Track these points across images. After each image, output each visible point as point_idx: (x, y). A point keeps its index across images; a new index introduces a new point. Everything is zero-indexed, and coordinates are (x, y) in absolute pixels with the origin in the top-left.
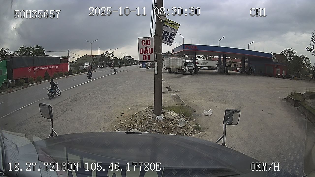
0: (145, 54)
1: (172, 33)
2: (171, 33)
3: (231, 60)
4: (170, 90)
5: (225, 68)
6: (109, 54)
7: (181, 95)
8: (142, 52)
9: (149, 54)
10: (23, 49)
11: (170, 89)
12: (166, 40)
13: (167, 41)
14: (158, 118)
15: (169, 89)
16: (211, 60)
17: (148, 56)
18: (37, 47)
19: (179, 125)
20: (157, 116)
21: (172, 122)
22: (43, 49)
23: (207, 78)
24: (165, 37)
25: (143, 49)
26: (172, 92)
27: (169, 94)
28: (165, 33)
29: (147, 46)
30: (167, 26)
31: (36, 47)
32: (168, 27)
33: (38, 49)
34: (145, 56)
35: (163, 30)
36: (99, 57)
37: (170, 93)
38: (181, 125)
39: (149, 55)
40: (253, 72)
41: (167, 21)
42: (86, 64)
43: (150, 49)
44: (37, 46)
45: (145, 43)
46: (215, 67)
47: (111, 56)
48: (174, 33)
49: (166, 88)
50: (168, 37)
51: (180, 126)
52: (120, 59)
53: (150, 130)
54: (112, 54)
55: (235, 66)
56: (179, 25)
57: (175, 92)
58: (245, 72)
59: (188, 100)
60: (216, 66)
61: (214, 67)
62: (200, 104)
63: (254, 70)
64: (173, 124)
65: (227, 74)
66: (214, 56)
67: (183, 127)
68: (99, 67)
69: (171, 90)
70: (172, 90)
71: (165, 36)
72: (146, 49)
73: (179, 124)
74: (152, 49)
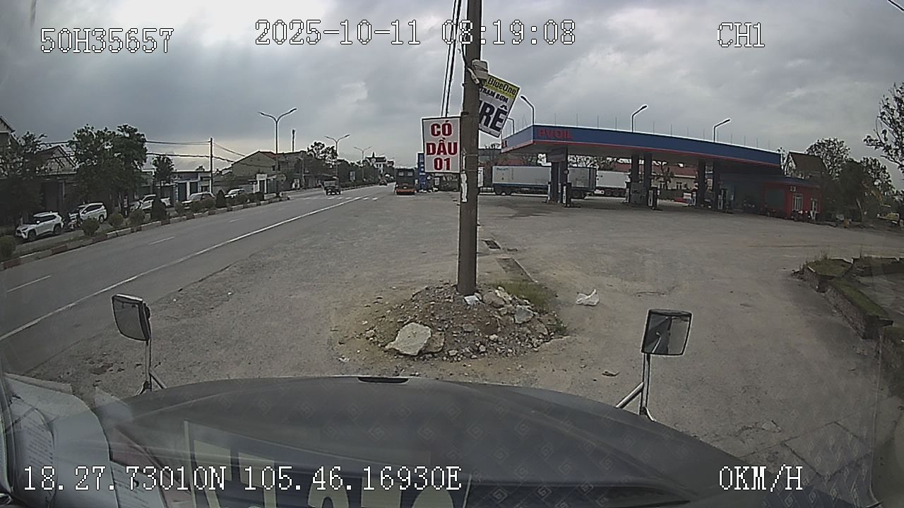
0: (438, 156)
1: (502, 107)
2: (498, 109)
3: (669, 169)
4: (495, 248)
5: (648, 192)
6: (324, 149)
7: (523, 259)
8: (431, 152)
9: (448, 156)
10: (86, 134)
11: (496, 244)
12: (486, 124)
13: (489, 125)
14: (467, 301)
15: (492, 245)
16: (611, 170)
17: (445, 160)
18: (124, 129)
19: (515, 319)
20: (466, 298)
21: (499, 312)
22: (143, 135)
23: (597, 218)
24: (485, 117)
25: (434, 145)
26: (502, 253)
27: (493, 257)
28: (484, 108)
29: (444, 138)
30: (489, 91)
31: (122, 131)
32: (493, 94)
33: (127, 135)
34: (438, 161)
35: (481, 102)
36: (294, 158)
37: (494, 253)
38: (519, 319)
39: (449, 159)
40: (727, 203)
41: (490, 80)
42: (259, 178)
43: (450, 144)
44: (125, 126)
45: (439, 130)
46: (622, 189)
47: (330, 155)
48: (506, 108)
49: (484, 242)
50: (492, 116)
51: (517, 322)
52: (354, 164)
53: (449, 326)
54: (333, 150)
55: (681, 186)
56: (516, 89)
57: (509, 252)
58: (705, 203)
59: (541, 271)
60: (625, 187)
61: (619, 189)
62: (571, 280)
63: (732, 199)
64: (501, 316)
65: (655, 210)
66: (621, 159)
67: (524, 322)
68: (296, 186)
69: (499, 248)
70: (500, 246)
71: (486, 114)
72: (442, 144)
73: (514, 317)
74: (455, 144)
